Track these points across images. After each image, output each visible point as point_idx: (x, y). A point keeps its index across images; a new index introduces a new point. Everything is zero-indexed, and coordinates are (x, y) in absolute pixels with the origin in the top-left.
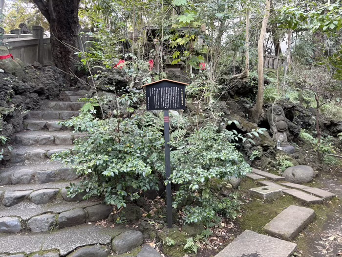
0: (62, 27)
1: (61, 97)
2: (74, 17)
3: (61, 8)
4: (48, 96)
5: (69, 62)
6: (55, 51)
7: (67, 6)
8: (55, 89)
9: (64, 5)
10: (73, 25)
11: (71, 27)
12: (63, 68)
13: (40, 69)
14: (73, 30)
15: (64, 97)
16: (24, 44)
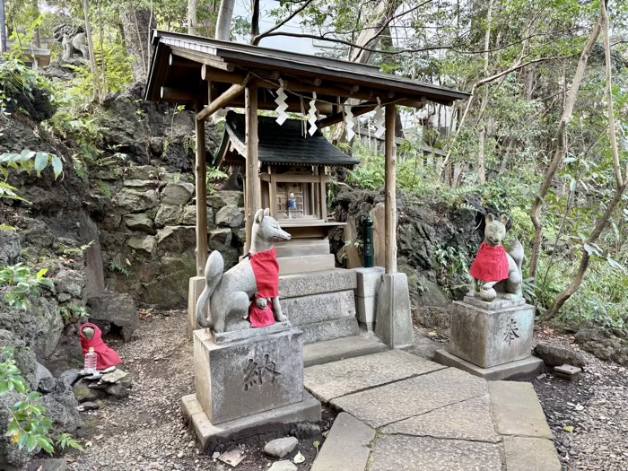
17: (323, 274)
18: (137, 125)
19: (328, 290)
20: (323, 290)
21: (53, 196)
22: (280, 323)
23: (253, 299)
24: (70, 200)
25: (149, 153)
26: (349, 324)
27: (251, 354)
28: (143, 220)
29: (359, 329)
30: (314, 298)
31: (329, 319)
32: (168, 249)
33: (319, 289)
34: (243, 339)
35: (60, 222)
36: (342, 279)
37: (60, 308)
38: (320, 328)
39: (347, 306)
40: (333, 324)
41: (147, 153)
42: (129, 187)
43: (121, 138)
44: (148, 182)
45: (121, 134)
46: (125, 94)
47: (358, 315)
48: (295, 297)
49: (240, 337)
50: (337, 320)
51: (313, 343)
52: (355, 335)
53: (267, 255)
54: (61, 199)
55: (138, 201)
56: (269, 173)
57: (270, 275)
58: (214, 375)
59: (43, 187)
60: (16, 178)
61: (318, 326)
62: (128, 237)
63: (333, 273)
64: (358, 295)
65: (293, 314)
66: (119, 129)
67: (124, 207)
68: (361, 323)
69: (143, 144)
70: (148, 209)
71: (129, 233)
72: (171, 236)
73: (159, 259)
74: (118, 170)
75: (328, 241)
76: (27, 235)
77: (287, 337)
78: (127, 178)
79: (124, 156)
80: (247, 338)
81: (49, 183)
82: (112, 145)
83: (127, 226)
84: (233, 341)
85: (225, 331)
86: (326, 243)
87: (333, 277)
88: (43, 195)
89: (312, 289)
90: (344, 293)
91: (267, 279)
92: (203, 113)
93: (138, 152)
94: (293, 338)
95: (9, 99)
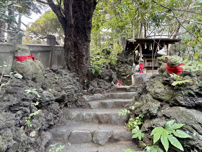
0: (78, 32)
1: (80, 103)
2: (89, 24)
3: (79, 15)
4: (66, 103)
5: (82, 65)
6: (69, 55)
7: (85, 13)
8: (75, 95)
9: (82, 12)
10: (88, 31)
11: (86, 32)
12: (75, 71)
13: (58, 73)
14: (88, 35)
15: (83, 104)
16: (41, 49)
18: (123, 58)
23: (139, 69)
27: (139, 76)
28: (124, 74)
32: (129, 79)
42: (122, 68)
44: (125, 67)
45: (120, 59)
46: (121, 52)
49: (137, 74)
55: (123, 70)
58: (134, 78)
62: (121, 77)
67: (121, 71)
69: (124, 61)
70: (125, 72)
71: (122, 76)
72: (129, 76)
73: (127, 80)
74: (120, 66)
79: (121, 63)
82: (119, 61)
86: (157, 71)
92: (134, 51)
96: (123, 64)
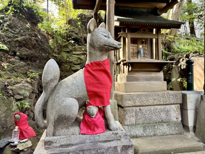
17: (159, 93)
18: (80, 30)
19: (162, 103)
20: (159, 103)
21: (32, 52)
22: (111, 132)
23: (83, 106)
24: (42, 55)
25: (84, 41)
26: (177, 126)
28: (78, 67)
29: (183, 130)
30: (152, 108)
31: (162, 122)
33: (156, 102)
34: (73, 145)
35: (37, 65)
36: (171, 97)
37: (17, 103)
38: (156, 127)
39: (175, 115)
40: (165, 125)
41: (83, 41)
42: (75, 54)
43: (73, 35)
44: (82, 52)
45: (73, 34)
46: (75, 18)
47: (182, 121)
48: (140, 106)
49: (69, 142)
50: (168, 122)
51: (151, 136)
52: (181, 134)
53: (98, 64)
54: (37, 55)
55: (77, 60)
56: (127, 32)
57: (101, 83)
59: (28, 48)
60: (14, 43)
61: (155, 126)
63: (166, 93)
64: (183, 108)
65: (138, 117)
66: (73, 32)
67: (71, 62)
68: (185, 126)
69: (81, 37)
70: (81, 63)
74: (70, 48)
75: (162, 73)
76: (13, 67)
77: (116, 148)
78: (74, 51)
79: (73, 42)
80: (76, 144)
81: (31, 47)
82: (69, 38)
83: (72, 70)
84: (62, 146)
85: (54, 135)
86: (161, 74)
87: (166, 95)
88: (27, 51)
89: (151, 102)
90: (173, 106)
91: (98, 87)
93: (80, 41)
94: (122, 150)
95: (16, 10)
96: (79, 45)
